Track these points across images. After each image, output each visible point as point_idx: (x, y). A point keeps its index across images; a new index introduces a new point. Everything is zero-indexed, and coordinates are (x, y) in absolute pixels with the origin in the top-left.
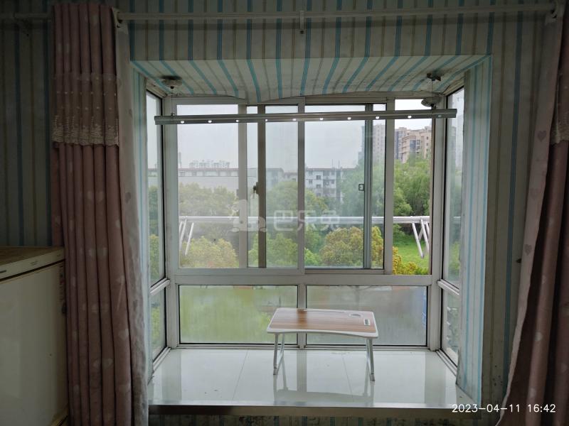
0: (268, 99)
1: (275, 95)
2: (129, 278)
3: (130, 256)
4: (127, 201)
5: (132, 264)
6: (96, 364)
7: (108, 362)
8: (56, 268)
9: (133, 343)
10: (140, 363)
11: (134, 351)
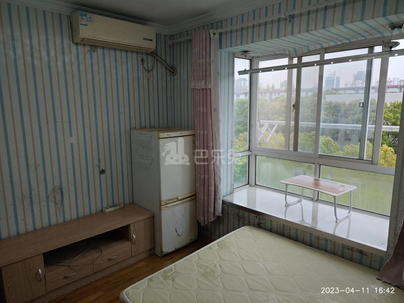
0: (302, 53)
1: (305, 50)
2: (214, 144)
3: (215, 135)
4: (214, 112)
5: (216, 139)
6: (202, 176)
7: (206, 177)
8: (191, 137)
9: (215, 171)
10: (218, 180)
11: (216, 175)
